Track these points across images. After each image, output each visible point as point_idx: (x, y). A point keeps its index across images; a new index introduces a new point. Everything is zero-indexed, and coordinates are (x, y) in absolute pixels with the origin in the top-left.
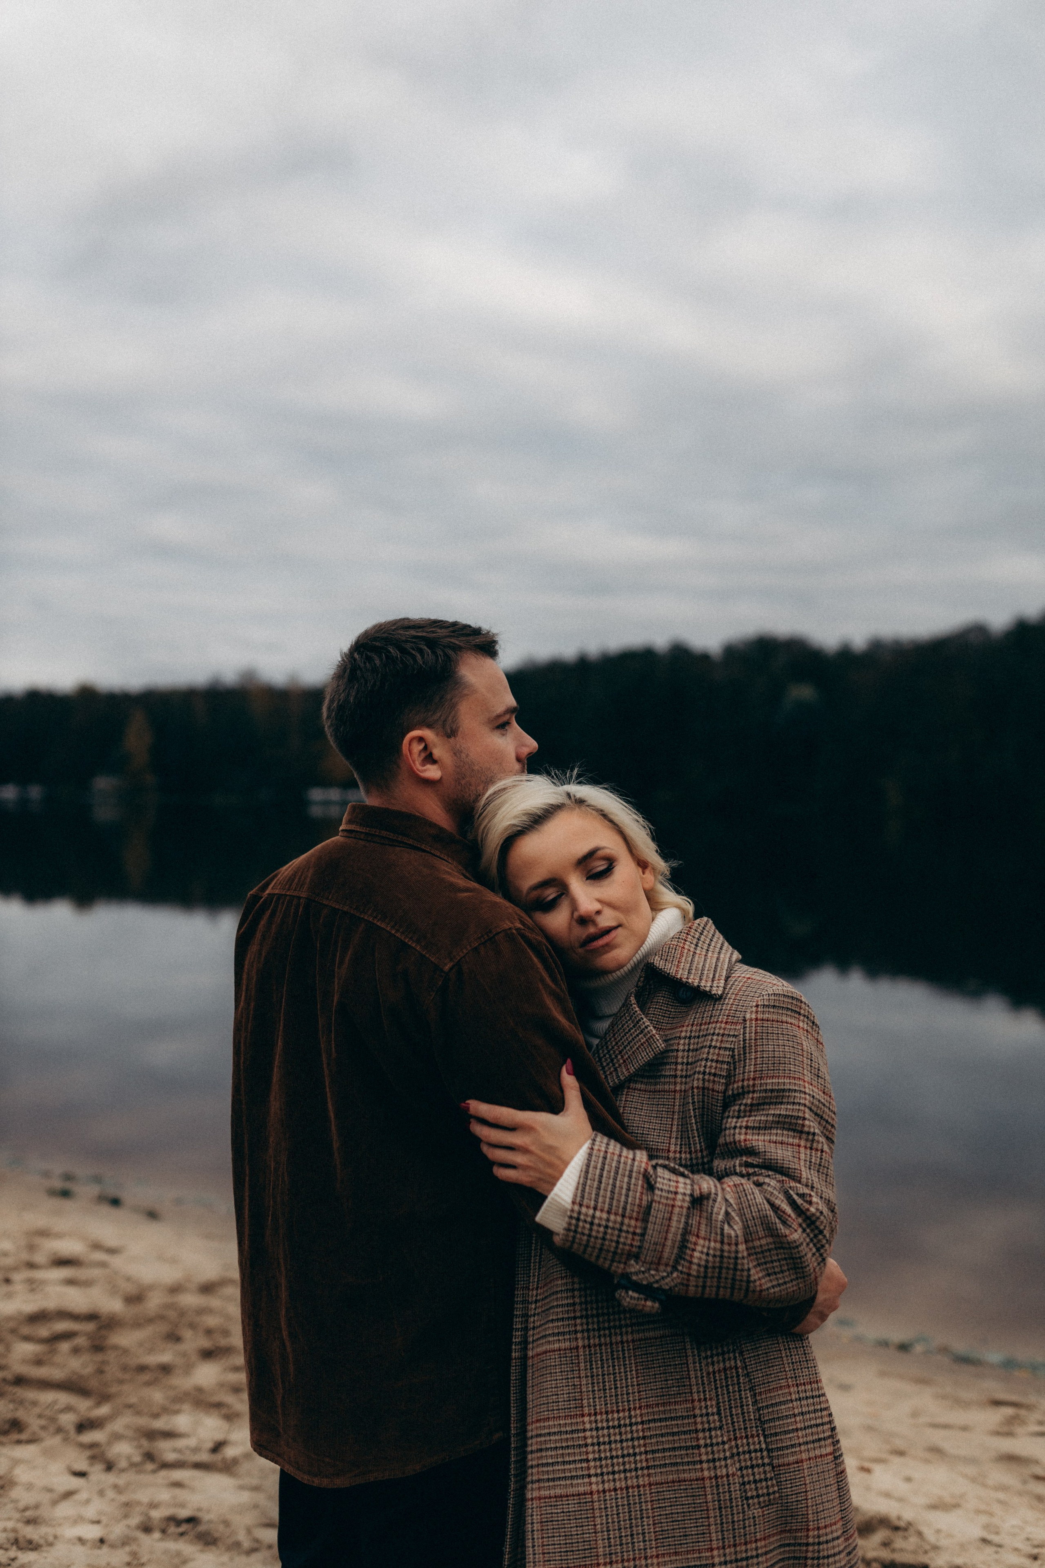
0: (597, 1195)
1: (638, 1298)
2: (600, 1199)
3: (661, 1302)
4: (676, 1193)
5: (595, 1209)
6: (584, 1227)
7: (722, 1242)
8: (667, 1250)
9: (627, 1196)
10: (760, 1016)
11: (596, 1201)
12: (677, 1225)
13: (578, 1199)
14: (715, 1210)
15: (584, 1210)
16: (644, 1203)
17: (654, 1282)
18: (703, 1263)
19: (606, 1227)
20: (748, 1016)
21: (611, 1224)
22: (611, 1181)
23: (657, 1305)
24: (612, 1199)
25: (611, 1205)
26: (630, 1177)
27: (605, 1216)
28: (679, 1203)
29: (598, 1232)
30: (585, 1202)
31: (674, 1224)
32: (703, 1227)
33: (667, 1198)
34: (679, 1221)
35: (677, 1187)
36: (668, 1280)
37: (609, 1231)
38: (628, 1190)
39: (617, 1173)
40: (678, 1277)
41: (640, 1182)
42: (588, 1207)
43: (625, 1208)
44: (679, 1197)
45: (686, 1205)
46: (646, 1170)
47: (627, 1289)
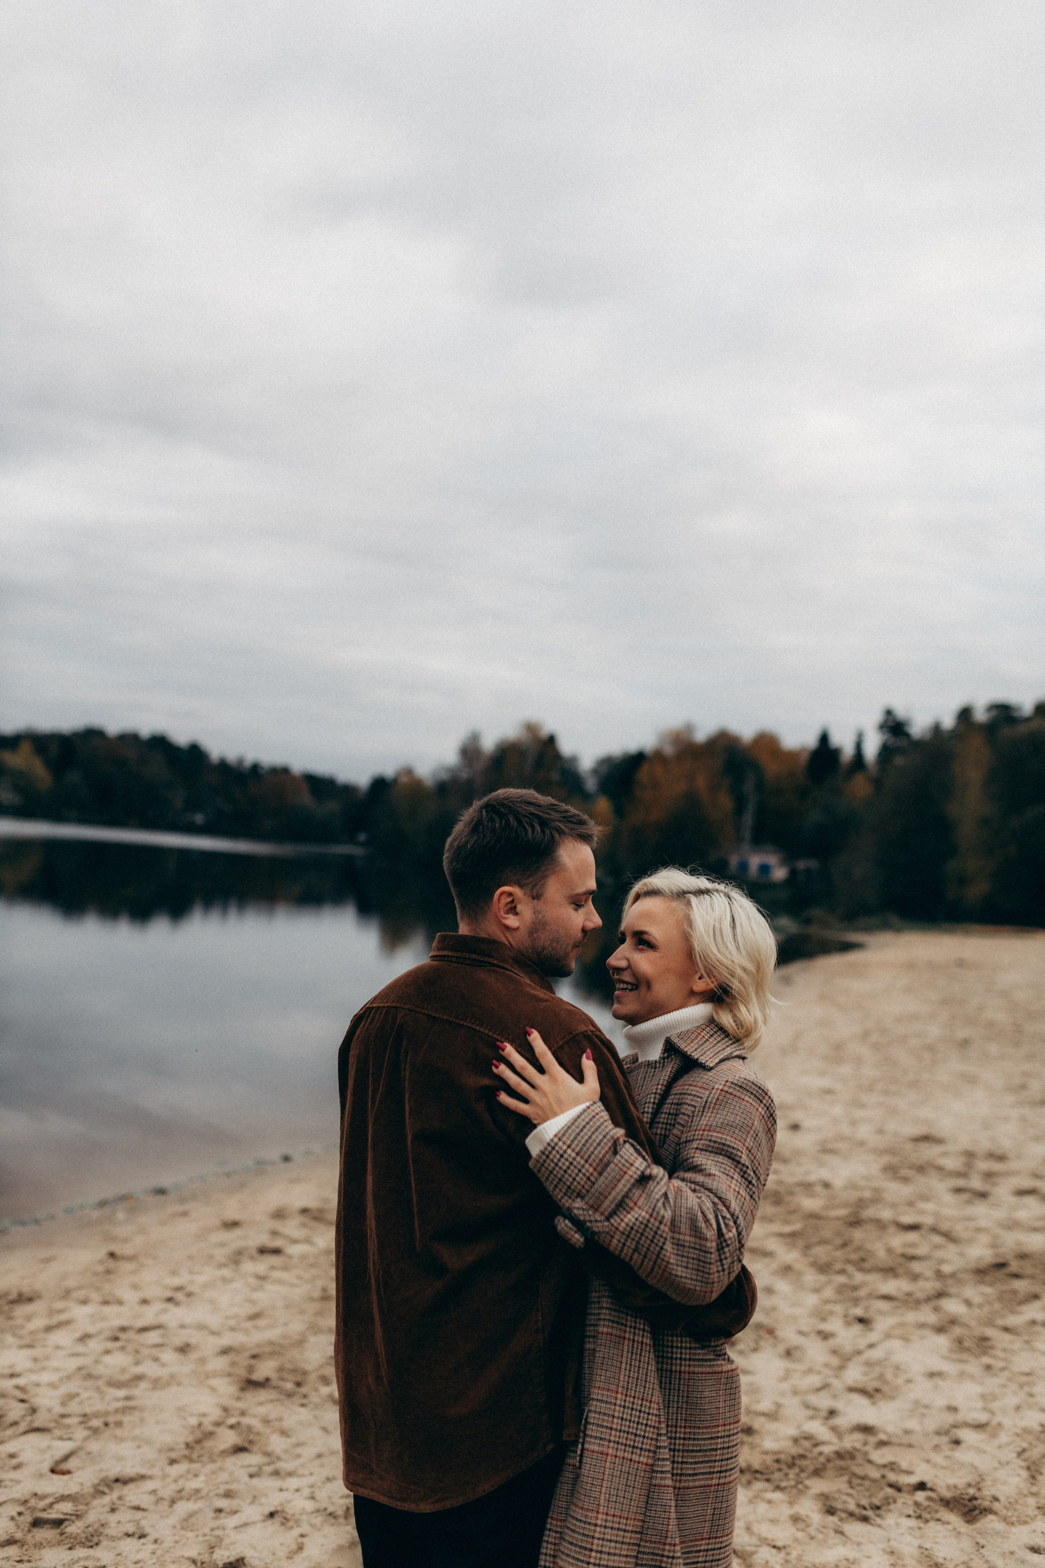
0: (575, 1138)
1: (571, 1228)
2: (576, 1142)
3: (586, 1239)
4: (632, 1165)
5: (569, 1147)
6: (555, 1156)
7: (651, 1216)
8: (607, 1203)
9: (595, 1148)
10: (726, 1089)
11: (572, 1142)
12: (622, 1187)
13: (560, 1135)
14: (656, 1190)
15: (560, 1144)
16: (605, 1160)
17: (589, 1221)
18: (631, 1224)
19: (571, 1163)
20: (717, 1086)
21: (575, 1163)
22: (589, 1134)
23: (582, 1240)
24: (584, 1145)
25: (581, 1149)
26: (605, 1137)
27: (573, 1155)
28: (630, 1173)
29: (564, 1164)
30: (564, 1139)
31: (620, 1186)
32: (642, 1199)
33: (624, 1165)
34: (625, 1186)
35: (634, 1161)
36: (599, 1224)
37: (572, 1167)
38: (599, 1144)
39: (596, 1130)
40: (608, 1226)
41: (610, 1144)
42: (564, 1143)
43: (589, 1156)
44: (633, 1169)
45: (635, 1176)
46: (618, 1138)
47: (565, 1217)
